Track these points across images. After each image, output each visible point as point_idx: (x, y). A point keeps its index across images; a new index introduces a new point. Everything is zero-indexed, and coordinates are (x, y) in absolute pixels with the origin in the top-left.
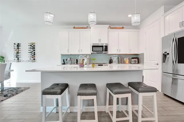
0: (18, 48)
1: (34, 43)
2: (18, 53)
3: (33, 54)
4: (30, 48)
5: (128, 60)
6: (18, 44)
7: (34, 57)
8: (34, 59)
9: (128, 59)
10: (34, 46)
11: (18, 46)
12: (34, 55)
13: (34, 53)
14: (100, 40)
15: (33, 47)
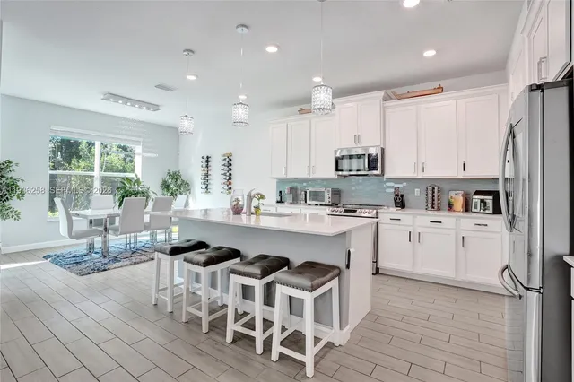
0: (207, 166)
1: (231, 155)
2: (207, 175)
3: (227, 178)
4: (224, 165)
5: (461, 198)
6: (208, 157)
7: (230, 184)
8: (230, 188)
9: (463, 196)
10: (231, 160)
11: (207, 161)
12: (230, 178)
13: (230, 174)
14: (357, 138)
15: (229, 162)
